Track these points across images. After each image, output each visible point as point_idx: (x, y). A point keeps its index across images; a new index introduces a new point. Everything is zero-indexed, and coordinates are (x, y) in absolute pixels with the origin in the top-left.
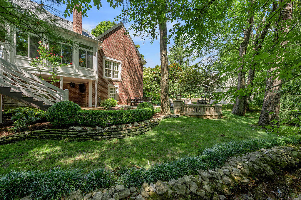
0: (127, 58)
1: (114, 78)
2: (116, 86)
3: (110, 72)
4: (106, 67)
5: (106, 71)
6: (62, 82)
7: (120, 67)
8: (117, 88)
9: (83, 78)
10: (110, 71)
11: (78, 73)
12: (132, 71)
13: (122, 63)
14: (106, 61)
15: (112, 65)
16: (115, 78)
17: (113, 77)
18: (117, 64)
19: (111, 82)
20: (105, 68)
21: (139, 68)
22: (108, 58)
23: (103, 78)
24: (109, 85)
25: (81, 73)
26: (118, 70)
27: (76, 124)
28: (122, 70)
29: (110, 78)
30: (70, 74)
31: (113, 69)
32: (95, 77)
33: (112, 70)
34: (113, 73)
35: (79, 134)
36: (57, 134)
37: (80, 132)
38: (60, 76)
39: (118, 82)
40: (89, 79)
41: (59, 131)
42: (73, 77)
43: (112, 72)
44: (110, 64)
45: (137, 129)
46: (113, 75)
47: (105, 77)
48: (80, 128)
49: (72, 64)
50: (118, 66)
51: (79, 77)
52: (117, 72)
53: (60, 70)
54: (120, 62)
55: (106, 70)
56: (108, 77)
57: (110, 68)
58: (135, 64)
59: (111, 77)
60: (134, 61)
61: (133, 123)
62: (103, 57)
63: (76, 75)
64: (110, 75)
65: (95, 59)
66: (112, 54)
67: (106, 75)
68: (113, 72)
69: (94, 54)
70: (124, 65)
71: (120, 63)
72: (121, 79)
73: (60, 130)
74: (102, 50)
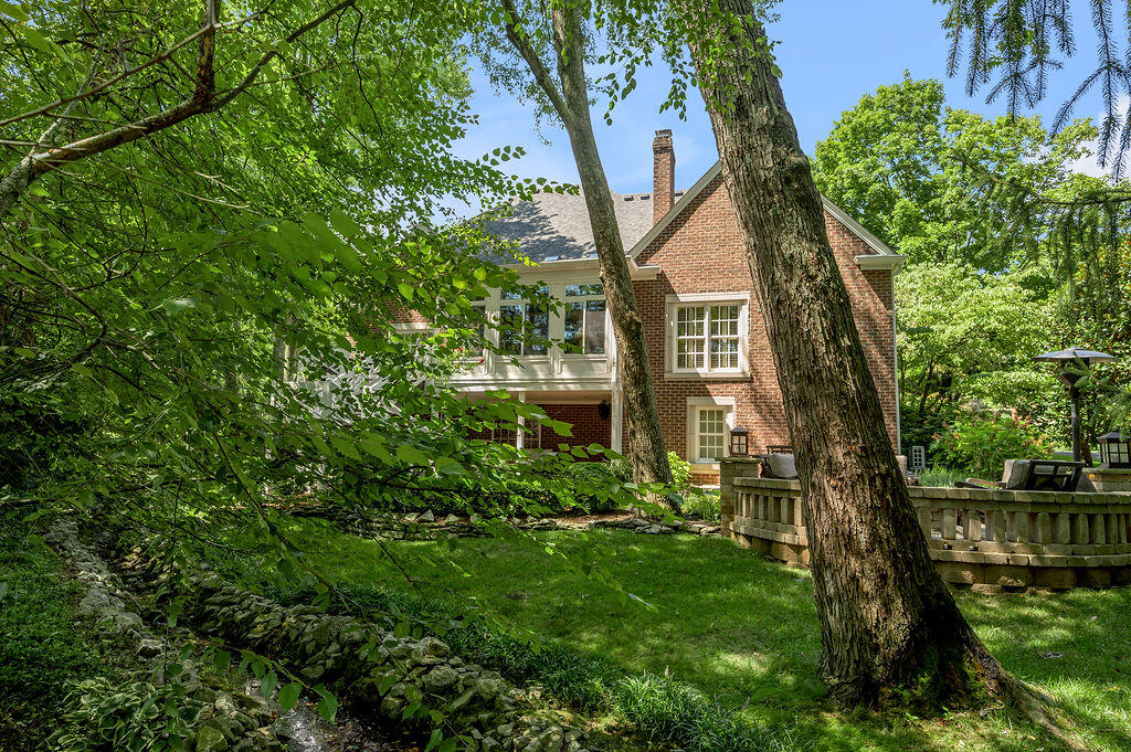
1: (716, 370)
2: (720, 401)
3: (700, 348)
4: (682, 333)
5: (680, 350)
7: (744, 317)
8: (729, 408)
9: (572, 387)
10: (701, 342)
11: (558, 376)
13: (752, 299)
14: (681, 312)
15: (706, 321)
16: (724, 370)
17: (714, 362)
18: (734, 311)
19: (700, 387)
20: (676, 338)
22: (683, 298)
23: (666, 376)
24: (691, 401)
25: (566, 375)
26: (733, 332)
28: (752, 331)
29: (699, 370)
30: (535, 381)
31: (713, 331)
33: (708, 341)
34: (714, 349)
38: (518, 392)
39: (735, 381)
40: (589, 388)
43: (707, 347)
44: (701, 315)
46: (714, 358)
47: (676, 370)
49: (546, 353)
50: (733, 316)
51: (561, 387)
52: (735, 343)
54: (744, 295)
55: (681, 344)
56: (690, 370)
57: (700, 332)
59: (704, 371)
62: (668, 299)
63: (552, 381)
64: (700, 358)
66: (704, 275)
67: (680, 364)
68: (715, 344)
71: (743, 302)
72: (747, 369)
74: (662, 276)
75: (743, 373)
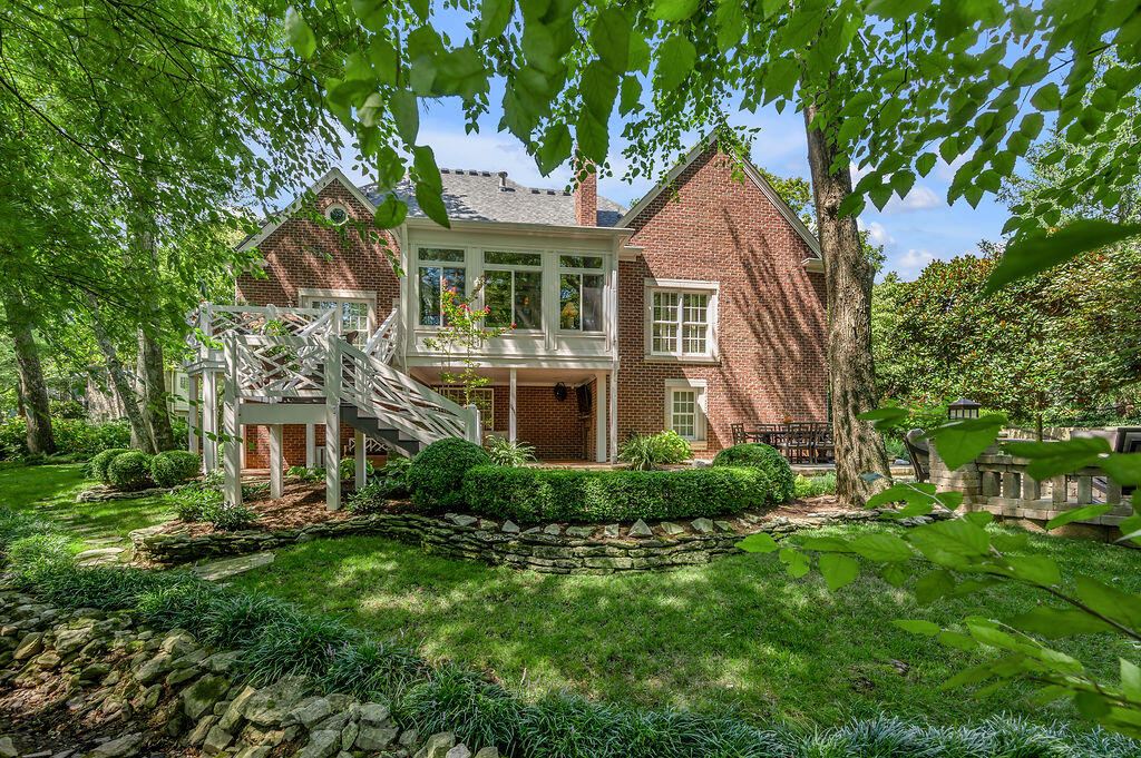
0: (746, 266)
1: (688, 354)
2: (694, 383)
3: (674, 333)
4: (657, 316)
5: (656, 333)
6: (513, 382)
7: (713, 308)
8: (700, 390)
9: (572, 365)
10: (674, 328)
11: (559, 353)
12: (771, 312)
13: (722, 289)
14: (657, 295)
15: (680, 308)
16: (693, 354)
17: (685, 349)
18: (702, 299)
19: (676, 370)
20: (652, 321)
21: (803, 295)
22: (662, 282)
23: (646, 358)
24: (668, 382)
25: (566, 352)
26: (703, 319)
28: (720, 319)
29: (673, 354)
30: (535, 358)
31: (686, 317)
32: (607, 360)
33: (680, 326)
34: (686, 334)
35: (456, 537)
37: (458, 531)
38: (510, 368)
39: (706, 365)
40: (589, 366)
42: (545, 365)
43: (679, 332)
44: (675, 302)
46: (685, 343)
47: (654, 353)
48: (463, 521)
49: (540, 328)
50: (704, 304)
51: (561, 365)
52: (703, 329)
53: (510, 348)
54: (715, 285)
55: (657, 327)
56: (666, 354)
57: (674, 318)
58: (785, 282)
59: (678, 353)
60: (781, 272)
61: (627, 523)
62: (647, 282)
63: (552, 358)
64: (674, 343)
65: (609, 297)
66: (680, 262)
67: (657, 347)
68: (686, 329)
69: (606, 277)
70: (733, 299)
71: (712, 291)
72: (716, 353)
74: (641, 258)
75: (714, 358)
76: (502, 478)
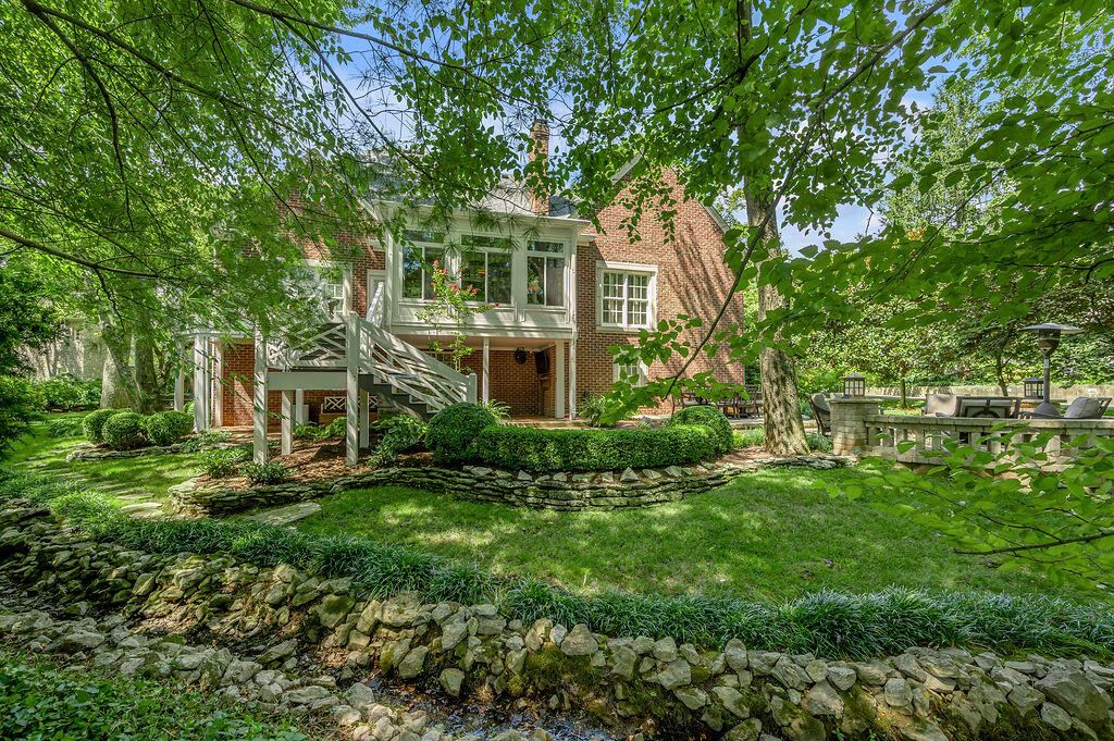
0: (678, 253)
1: (633, 326)
3: (620, 308)
4: (607, 294)
5: (606, 307)
6: (486, 349)
7: (652, 287)
9: (536, 335)
10: (620, 303)
11: (524, 324)
12: (698, 292)
13: (660, 272)
14: (606, 276)
15: (625, 286)
16: (637, 326)
17: (630, 322)
18: (643, 279)
19: (622, 339)
20: (603, 298)
21: (724, 278)
22: (611, 265)
23: (597, 328)
25: (530, 324)
26: (644, 297)
27: (478, 462)
28: (659, 297)
29: (619, 325)
30: (501, 328)
31: (630, 294)
32: (568, 331)
33: (626, 302)
34: (630, 309)
35: (481, 485)
36: (440, 481)
37: (480, 480)
38: (482, 337)
40: (551, 336)
41: (444, 474)
42: (511, 335)
43: (625, 307)
44: (621, 282)
45: (623, 490)
46: (630, 316)
47: (603, 324)
48: (482, 472)
49: (510, 302)
50: (645, 284)
51: (527, 335)
52: (644, 305)
53: (480, 320)
54: (654, 268)
55: (606, 302)
56: (613, 325)
57: (620, 295)
58: (709, 267)
59: (624, 325)
60: (705, 258)
61: (618, 471)
62: (598, 264)
63: (517, 329)
64: (620, 315)
65: (569, 275)
66: (626, 247)
67: (606, 320)
68: (630, 304)
69: (567, 259)
70: (667, 276)
71: (652, 273)
72: (655, 326)
73: (448, 472)
74: (592, 243)
75: (653, 329)
76: (515, 437)
